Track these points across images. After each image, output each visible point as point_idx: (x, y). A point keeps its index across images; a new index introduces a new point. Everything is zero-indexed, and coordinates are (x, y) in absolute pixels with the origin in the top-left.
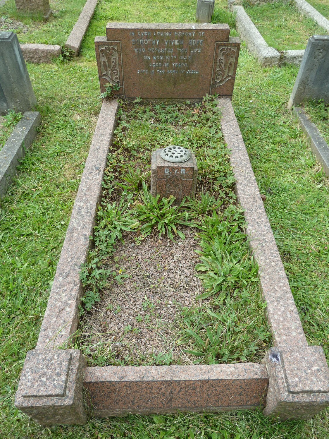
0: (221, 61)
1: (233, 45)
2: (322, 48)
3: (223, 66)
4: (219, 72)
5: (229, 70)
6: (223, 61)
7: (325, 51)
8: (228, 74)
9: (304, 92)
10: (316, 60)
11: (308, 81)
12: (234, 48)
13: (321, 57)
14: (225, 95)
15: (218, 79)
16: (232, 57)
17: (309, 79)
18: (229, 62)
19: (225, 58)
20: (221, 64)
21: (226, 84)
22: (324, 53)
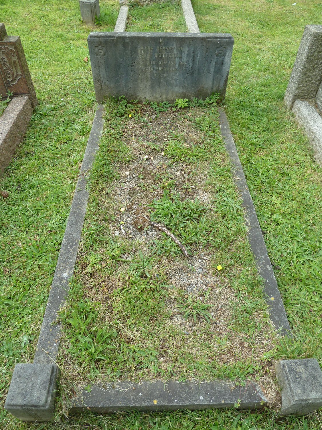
0: (4, 60)
1: (8, 44)
2: (100, 45)
3: (8, 65)
4: (7, 71)
5: (16, 69)
6: (6, 60)
7: (104, 48)
8: (17, 73)
9: (102, 89)
10: (98, 57)
11: (101, 78)
12: (11, 47)
13: (102, 54)
14: (24, 94)
15: (9, 78)
16: (13, 56)
17: (101, 76)
18: (13, 61)
19: (7, 57)
20: (6, 63)
21: (19, 83)
22: (104, 50)
